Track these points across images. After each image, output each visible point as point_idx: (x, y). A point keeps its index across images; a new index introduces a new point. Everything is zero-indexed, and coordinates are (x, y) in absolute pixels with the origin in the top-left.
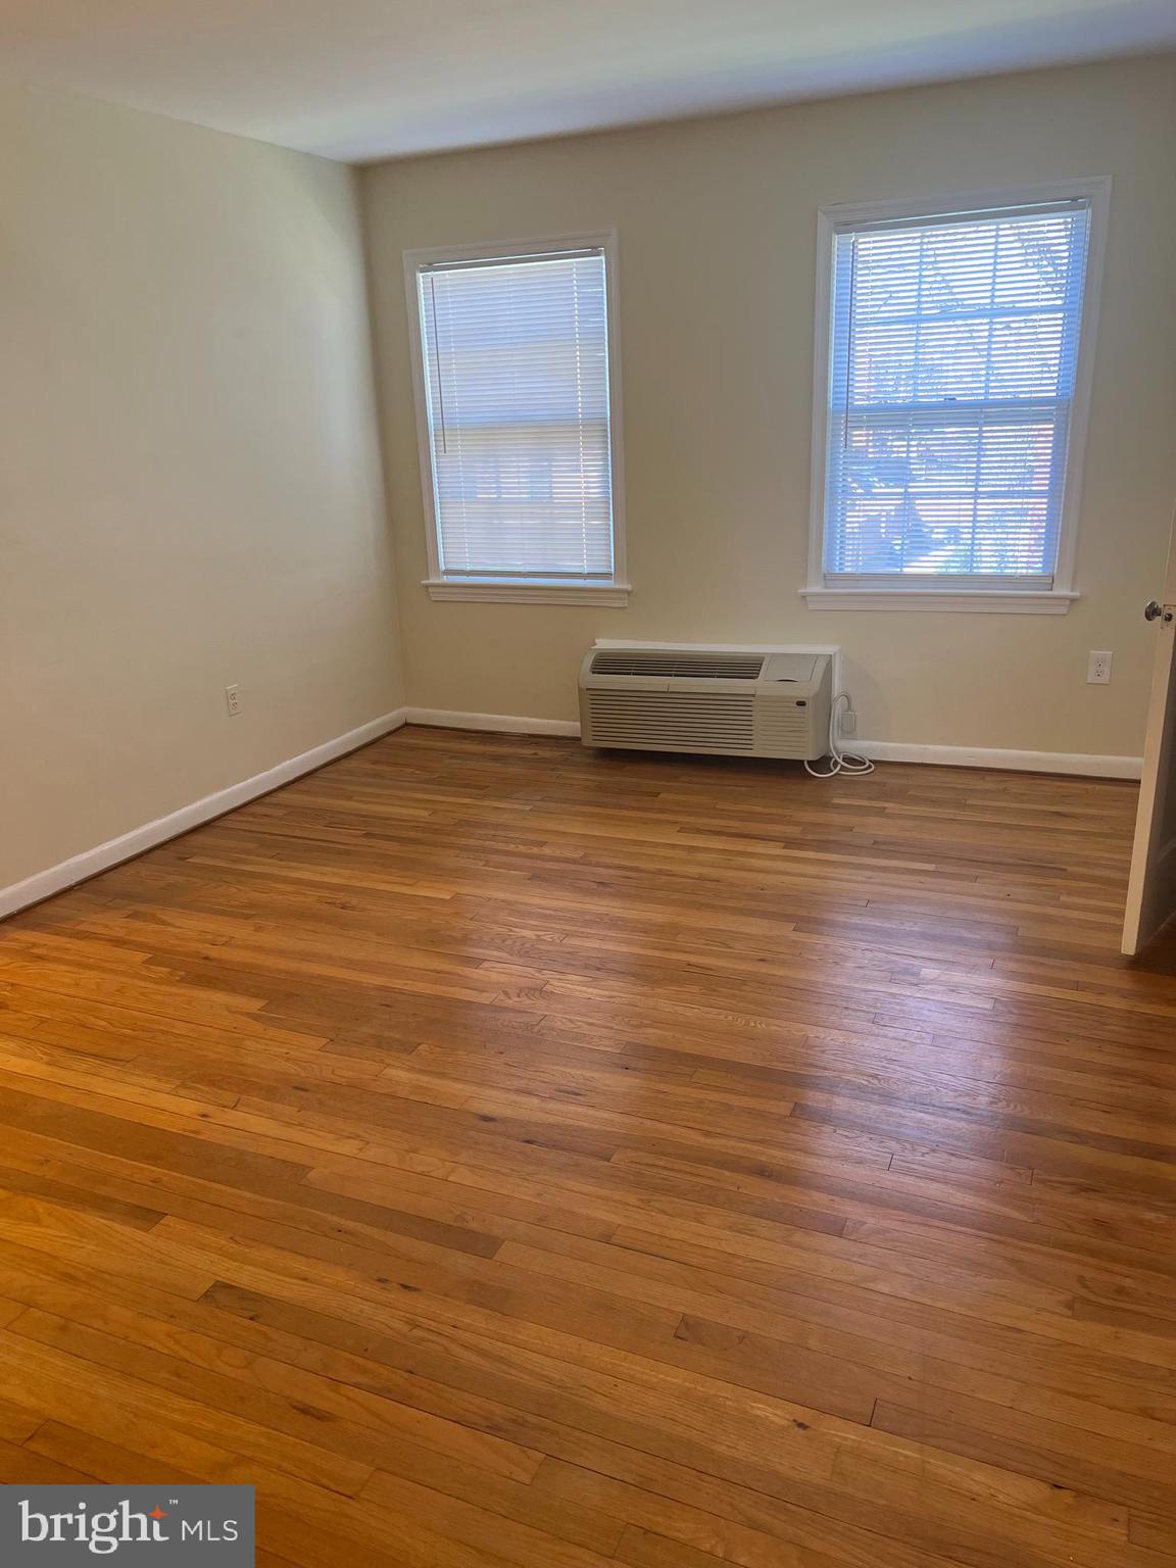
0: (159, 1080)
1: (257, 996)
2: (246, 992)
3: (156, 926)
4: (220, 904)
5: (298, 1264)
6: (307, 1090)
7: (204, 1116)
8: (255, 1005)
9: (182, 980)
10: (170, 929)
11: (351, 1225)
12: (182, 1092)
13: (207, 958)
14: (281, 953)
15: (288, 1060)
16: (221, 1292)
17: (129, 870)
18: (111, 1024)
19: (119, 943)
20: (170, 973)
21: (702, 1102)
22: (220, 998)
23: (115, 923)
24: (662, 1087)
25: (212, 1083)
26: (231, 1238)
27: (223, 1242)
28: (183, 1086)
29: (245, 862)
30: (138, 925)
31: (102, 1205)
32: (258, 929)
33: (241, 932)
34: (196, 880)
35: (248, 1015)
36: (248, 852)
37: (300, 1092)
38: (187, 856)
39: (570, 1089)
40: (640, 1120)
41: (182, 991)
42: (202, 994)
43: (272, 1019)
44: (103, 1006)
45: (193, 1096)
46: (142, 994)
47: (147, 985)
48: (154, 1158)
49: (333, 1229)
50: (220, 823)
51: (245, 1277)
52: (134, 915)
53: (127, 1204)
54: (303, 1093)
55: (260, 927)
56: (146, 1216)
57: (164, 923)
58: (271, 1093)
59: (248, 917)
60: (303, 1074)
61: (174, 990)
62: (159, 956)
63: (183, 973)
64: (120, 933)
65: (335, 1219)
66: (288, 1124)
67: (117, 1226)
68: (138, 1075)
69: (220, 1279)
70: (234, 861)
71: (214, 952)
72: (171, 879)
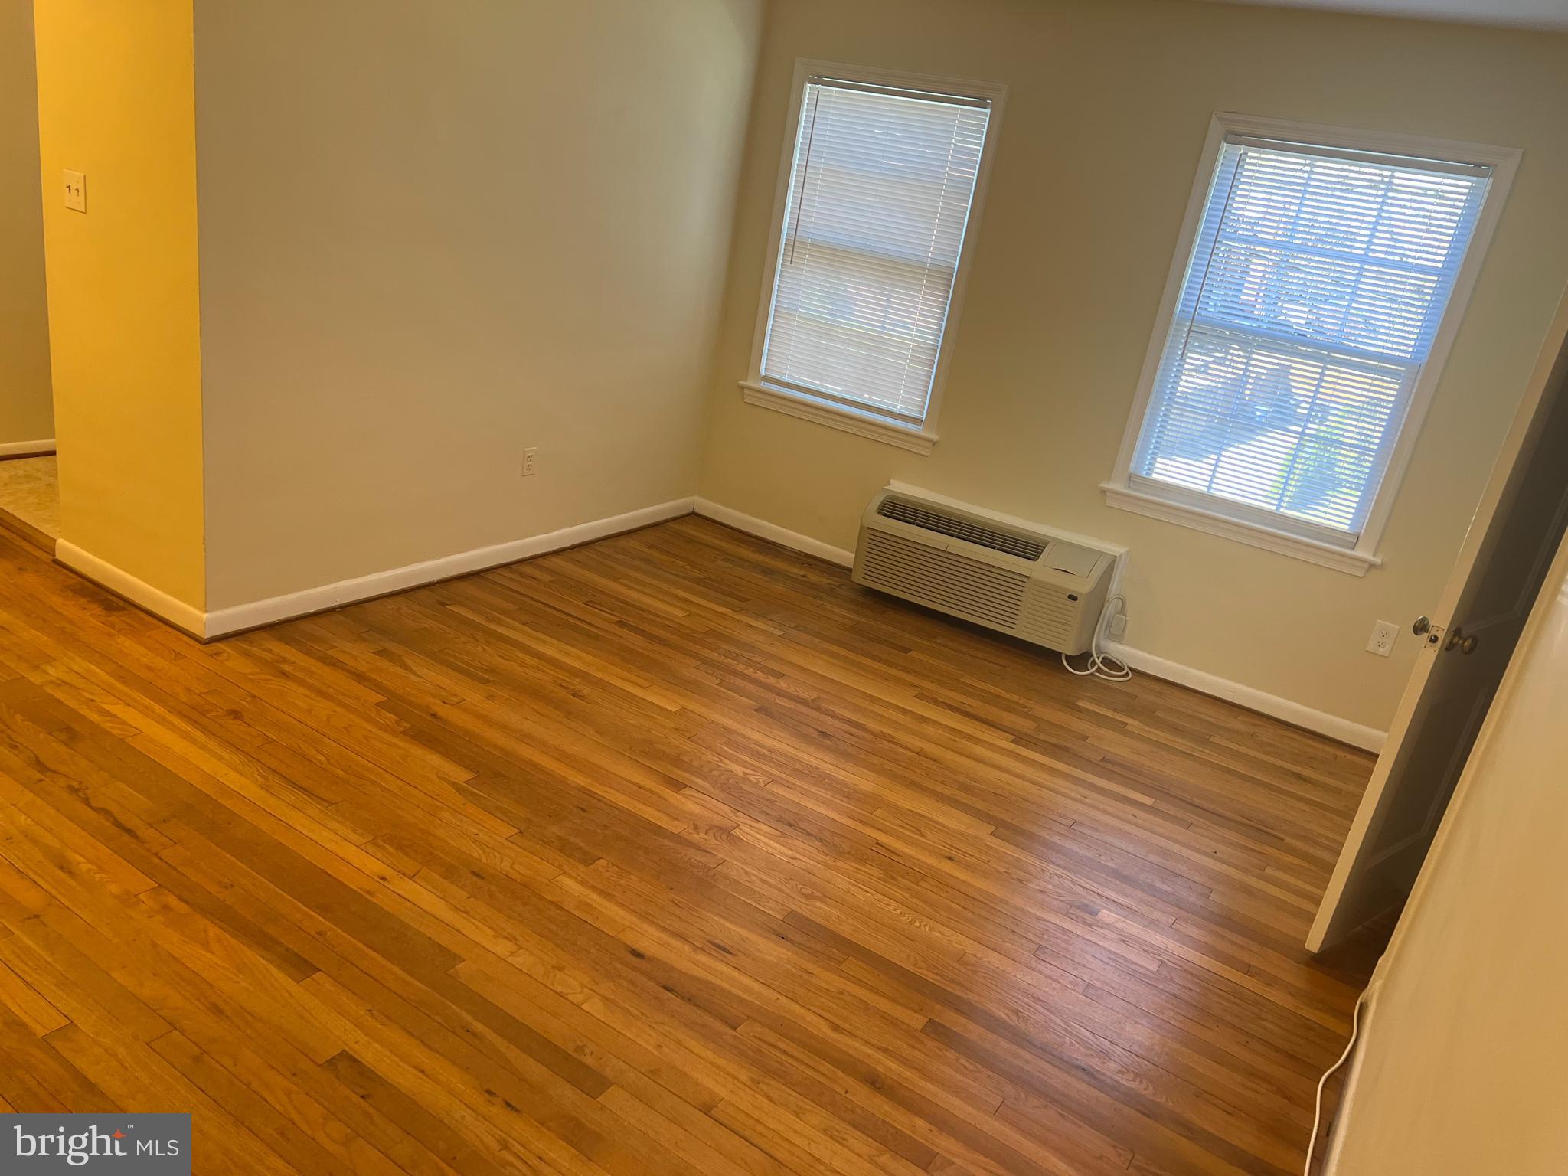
0: (354, 831)
1: (467, 767)
2: (461, 761)
3: (398, 668)
4: (464, 662)
5: (422, 1056)
6: (483, 878)
7: (383, 879)
8: (461, 775)
9: (405, 733)
10: (411, 676)
11: (479, 1027)
12: (371, 849)
13: (434, 715)
14: (504, 728)
15: (475, 841)
16: (346, 1065)
17: (391, 605)
18: (328, 761)
19: (360, 677)
20: (396, 721)
21: (841, 993)
22: (434, 759)
23: (360, 655)
24: (810, 967)
25: (400, 847)
26: (369, 1011)
27: (362, 1013)
28: (373, 842)
29: (500, 623)
30: (383, 663)
31: (264, 942)
32: (491, 697)
33: (474, 696)
34: (448, 630)
35: (454, 785)
36: (505, 613)
37: (475, 878)
38: (450, 602)
39: (722, 944)
40: (778, 996)
41: (402, 744)
42: (418, 751)
43: (472, 794)
44: (327, 740)
45: (379, 855)
46: (366, 737)
47: (375, 730)
48: (325, 910)
49: (463, 1028)
50: (489, 576)
51: (371, 1054)
52: (383, 653)
53: (288, 949)
54: (480, 882)
55: (492, 696)
56: (301, 967)
57: (407, 668)
58: (450, 873)
59: (484, 681)
60: (484, 861)
61: (395, 740)
62: (393, 702)
63: (408, 725)
64: (363, 667)
65: (469, 1018)
66: (455, 908)
67: (274, 970)
68: (338, 821)
69: (347, 1049)
70: (489, 620)
71: (442, 711)
72: (428, 624)
